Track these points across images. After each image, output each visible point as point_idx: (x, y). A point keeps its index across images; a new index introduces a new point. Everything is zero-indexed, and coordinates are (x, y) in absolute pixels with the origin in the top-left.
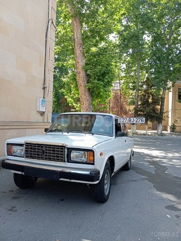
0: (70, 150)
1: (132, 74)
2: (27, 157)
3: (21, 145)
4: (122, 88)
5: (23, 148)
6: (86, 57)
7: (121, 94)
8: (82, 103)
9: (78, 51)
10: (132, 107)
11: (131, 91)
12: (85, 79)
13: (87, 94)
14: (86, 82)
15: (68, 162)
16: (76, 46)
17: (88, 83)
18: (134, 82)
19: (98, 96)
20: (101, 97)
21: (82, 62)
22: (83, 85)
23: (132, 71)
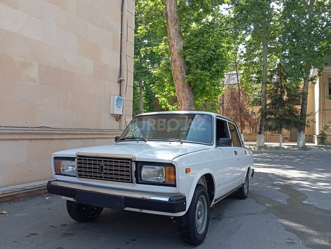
0: (140, 164)
1: (256, 59)
2: (80, 176)
3: (72, 159)
4: (241, 81)
5: (75, 163)
6: (183, 38)
7: (239, 90)
8: (180, 104)
9: (172, 31)
10: (257, 109)
11: (255, 86)
12: (183, 68)
13: (187, 90)
14: (184, 73)
15: (137, 182)
16: (169, 23)
17: (187, 74)
18: (259, 72)
19: (203, 92)
20: (208, 93)
21: (178, 46)
22: (180, 77)
23: (255, 56)
